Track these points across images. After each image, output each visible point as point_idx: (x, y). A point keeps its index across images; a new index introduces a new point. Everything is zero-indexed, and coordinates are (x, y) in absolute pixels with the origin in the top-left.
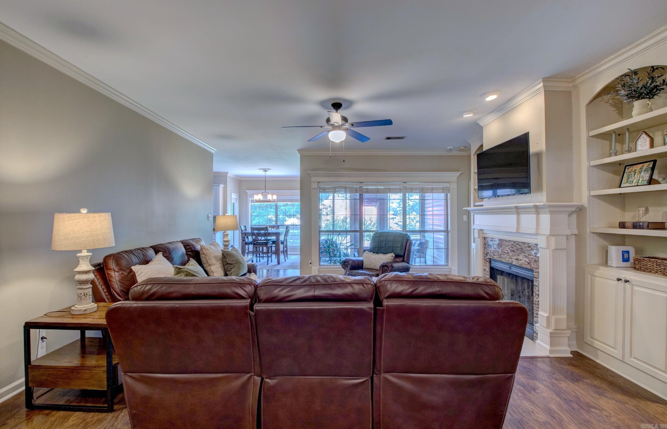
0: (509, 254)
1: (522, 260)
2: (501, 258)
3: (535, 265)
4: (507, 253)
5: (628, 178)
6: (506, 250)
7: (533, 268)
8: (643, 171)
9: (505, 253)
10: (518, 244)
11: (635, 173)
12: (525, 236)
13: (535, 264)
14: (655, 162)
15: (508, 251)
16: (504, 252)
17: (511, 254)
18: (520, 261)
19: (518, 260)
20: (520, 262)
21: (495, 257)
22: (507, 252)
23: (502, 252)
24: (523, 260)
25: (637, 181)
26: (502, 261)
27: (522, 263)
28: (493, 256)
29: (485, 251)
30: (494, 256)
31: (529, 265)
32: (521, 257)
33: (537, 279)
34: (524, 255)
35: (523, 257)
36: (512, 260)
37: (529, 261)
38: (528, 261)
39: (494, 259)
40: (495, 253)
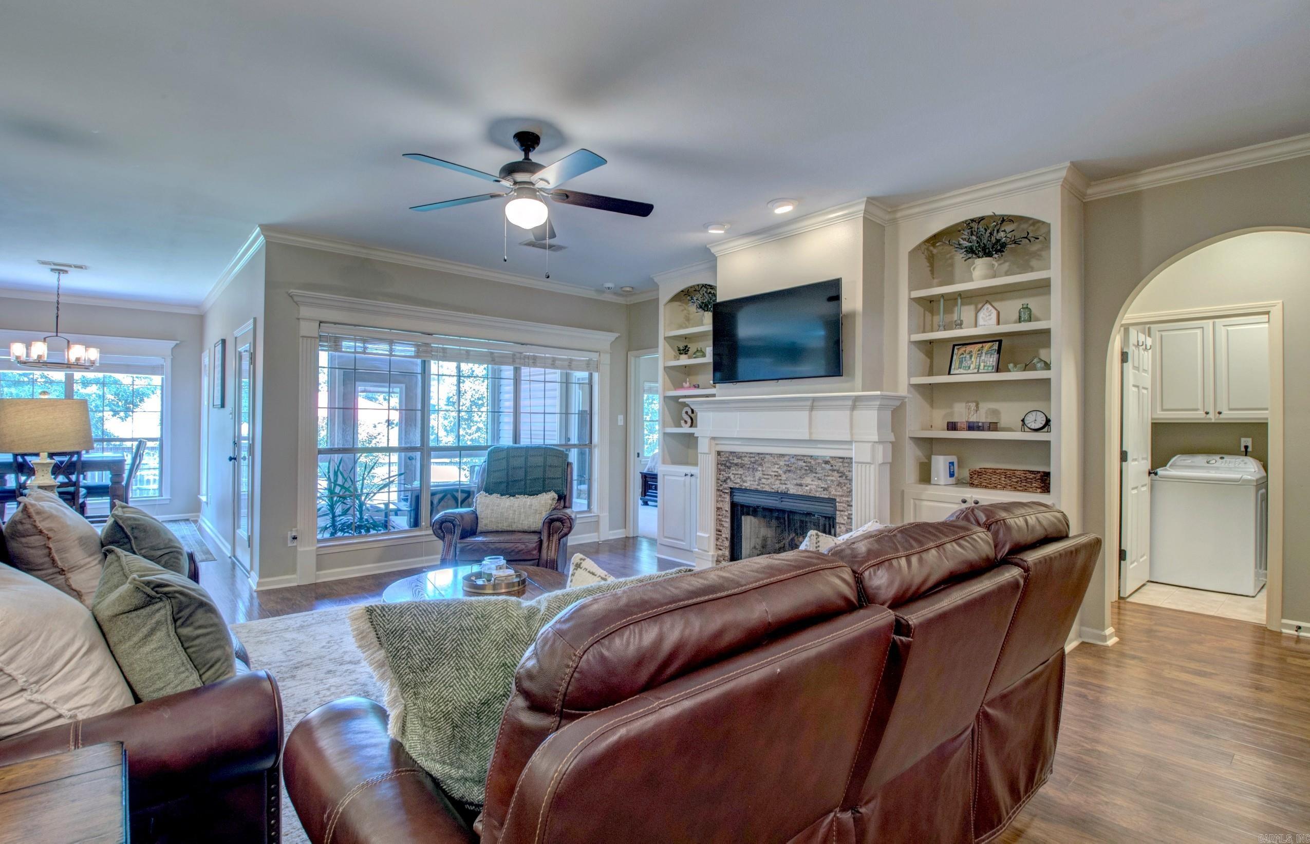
0: (780, 478)
1: (810, 485)
2: (762, 485)
3: (839, 491)
4: (775, 476)
5: (961, 362)
6: (774, 470)
7: (836, 495)
8: (984, 354)
9: (771, 475)
10: (801, 460)
11: (971, 356)
12: (819, 446)
13: (839, 489)
14: (1000, 342)
15: (777, 472)
16: (768, 475)
17: (784, 477)
18: (806, 486)
19: (802, 486)
20: (807, 488)
21: (745, 484)
22: (776, 474)
23: (764, 475)
24: (812, 485)
25: (977, 367)
26: (764, 489)
27: (811, 490)
28: (741, 483)
29: (721, 476)
30: (744, 482)
31: (825, 492)
32: (808, 480)
33: (842, 513)
34: (815, 477)
35: (812, 481)
36: (786, 486)
37: (826, 486)
38: (823, 486)
39: (743, 487)
40: (746, 477)
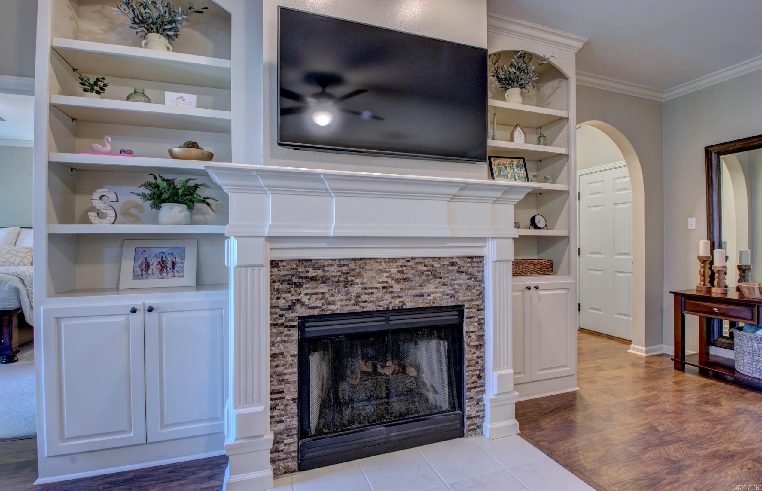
0: (390, 290)
1: (433, 293)
2: (362, 304)
3: (468, 296)
4: (384, 288)
6: (380, 280)
7: (465, 301)
9: (377, 288)
10: (421, 263)
12: (449, 245)
13: (468, 293)
14: (524, 159)
15: (387, 282)
16: (371, 288)
17: (397, 288)
18: (429, 295)
19: (423, 296)
20: (429, 298)
21: (331, 307)
22: (385, 285)
23: (365, 288)
24: (436, 292)
25: (513, 177)
26: (366, 310)
27: (435, 298)
28: (324, 307)
29: (282, 301)
30: (329, 304)
31: (452, 299)
32: (430, 288)
33: (472, 320)
34: (439, 283)
35: (436, 288)
36: (401, 299)
37: (453, 292)
38: (449, 292)
39: (329, 312)
40: (332, 295)
